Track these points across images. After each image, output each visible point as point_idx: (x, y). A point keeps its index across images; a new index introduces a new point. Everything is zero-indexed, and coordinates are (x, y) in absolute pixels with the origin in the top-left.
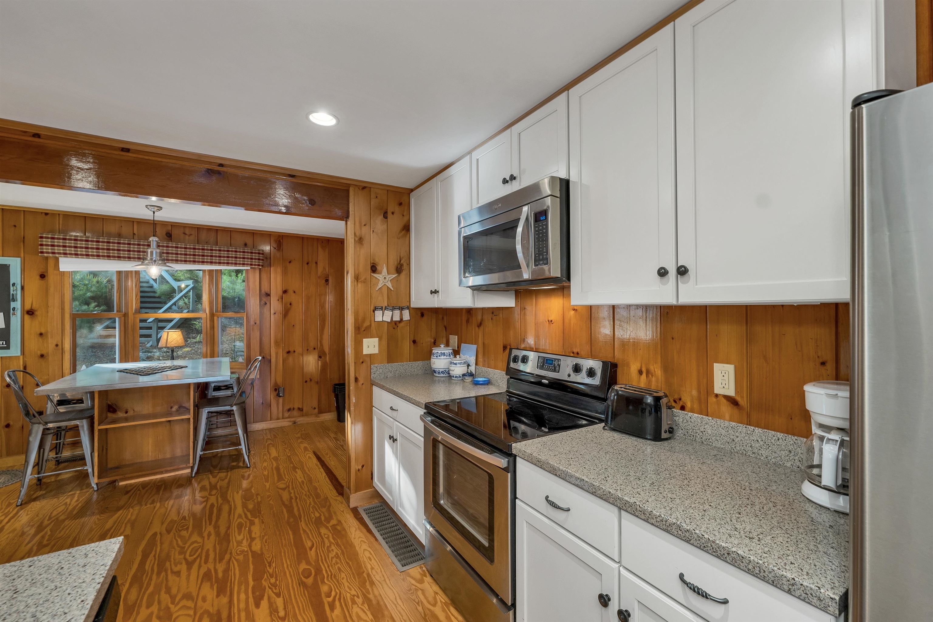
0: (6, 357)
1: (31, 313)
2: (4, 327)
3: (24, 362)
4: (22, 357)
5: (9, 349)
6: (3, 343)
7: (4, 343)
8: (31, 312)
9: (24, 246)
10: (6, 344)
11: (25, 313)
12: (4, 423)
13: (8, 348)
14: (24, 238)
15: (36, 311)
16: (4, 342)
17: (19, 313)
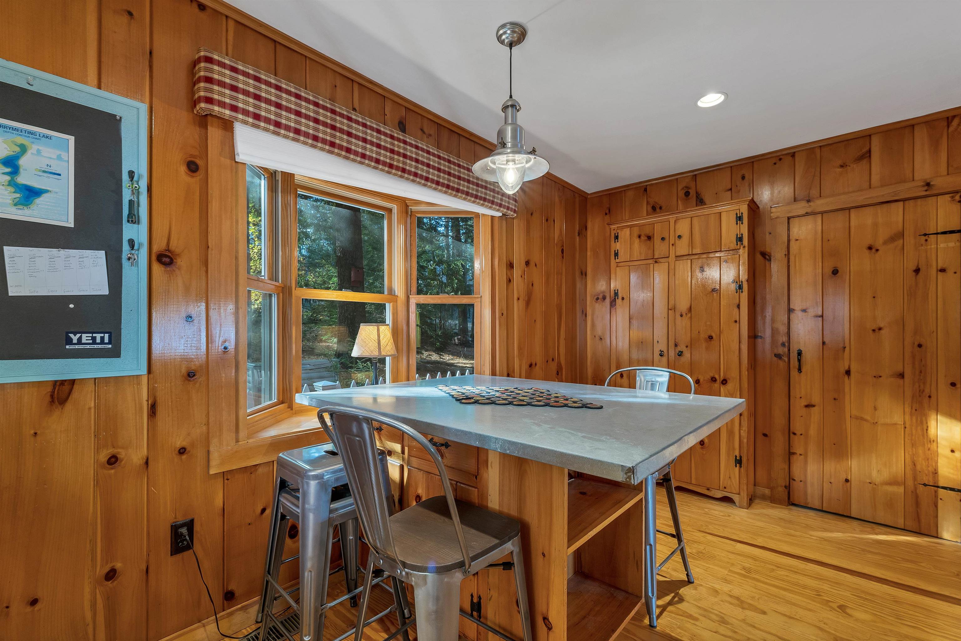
0: (107, 380)
1: (167, 260)
2: (106, 292)
3: (152, 392)
4: (145, 380)
5: (119, 356)
6: (102, 338)
7: (106, 340)
8: (169, 257)
9: (151, 77)
10: (110, 343)
11: (154, 257)
12: (101, 570)
13: (115, 353)
14: (151, 53)
15: (178, 255)
16: (107, 336)
17: (143, 256)
